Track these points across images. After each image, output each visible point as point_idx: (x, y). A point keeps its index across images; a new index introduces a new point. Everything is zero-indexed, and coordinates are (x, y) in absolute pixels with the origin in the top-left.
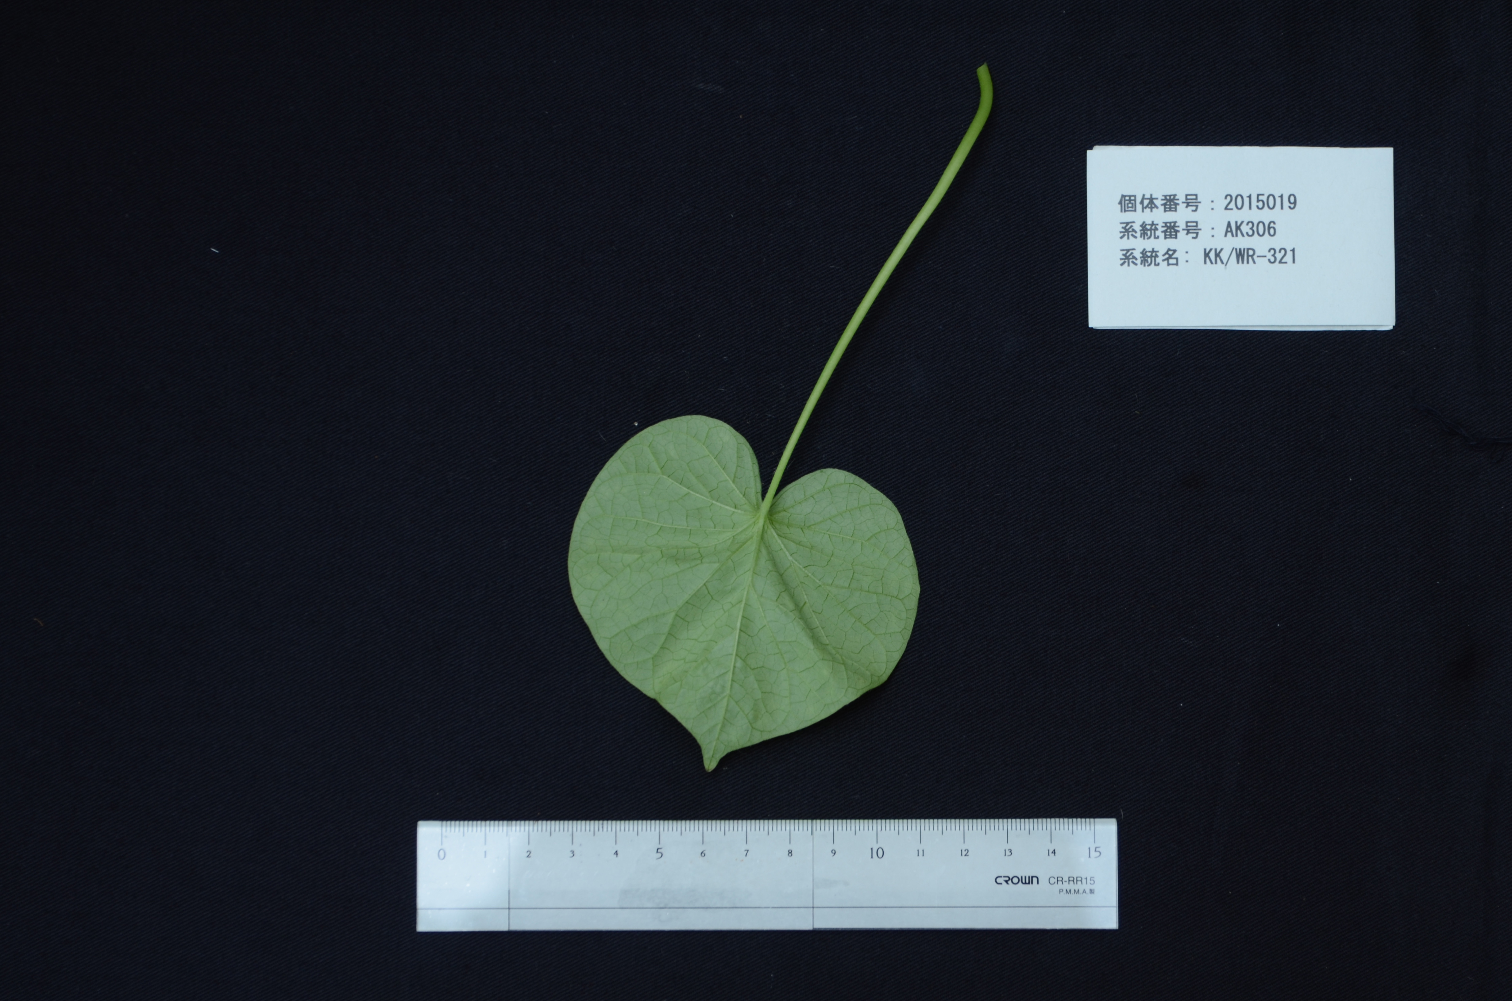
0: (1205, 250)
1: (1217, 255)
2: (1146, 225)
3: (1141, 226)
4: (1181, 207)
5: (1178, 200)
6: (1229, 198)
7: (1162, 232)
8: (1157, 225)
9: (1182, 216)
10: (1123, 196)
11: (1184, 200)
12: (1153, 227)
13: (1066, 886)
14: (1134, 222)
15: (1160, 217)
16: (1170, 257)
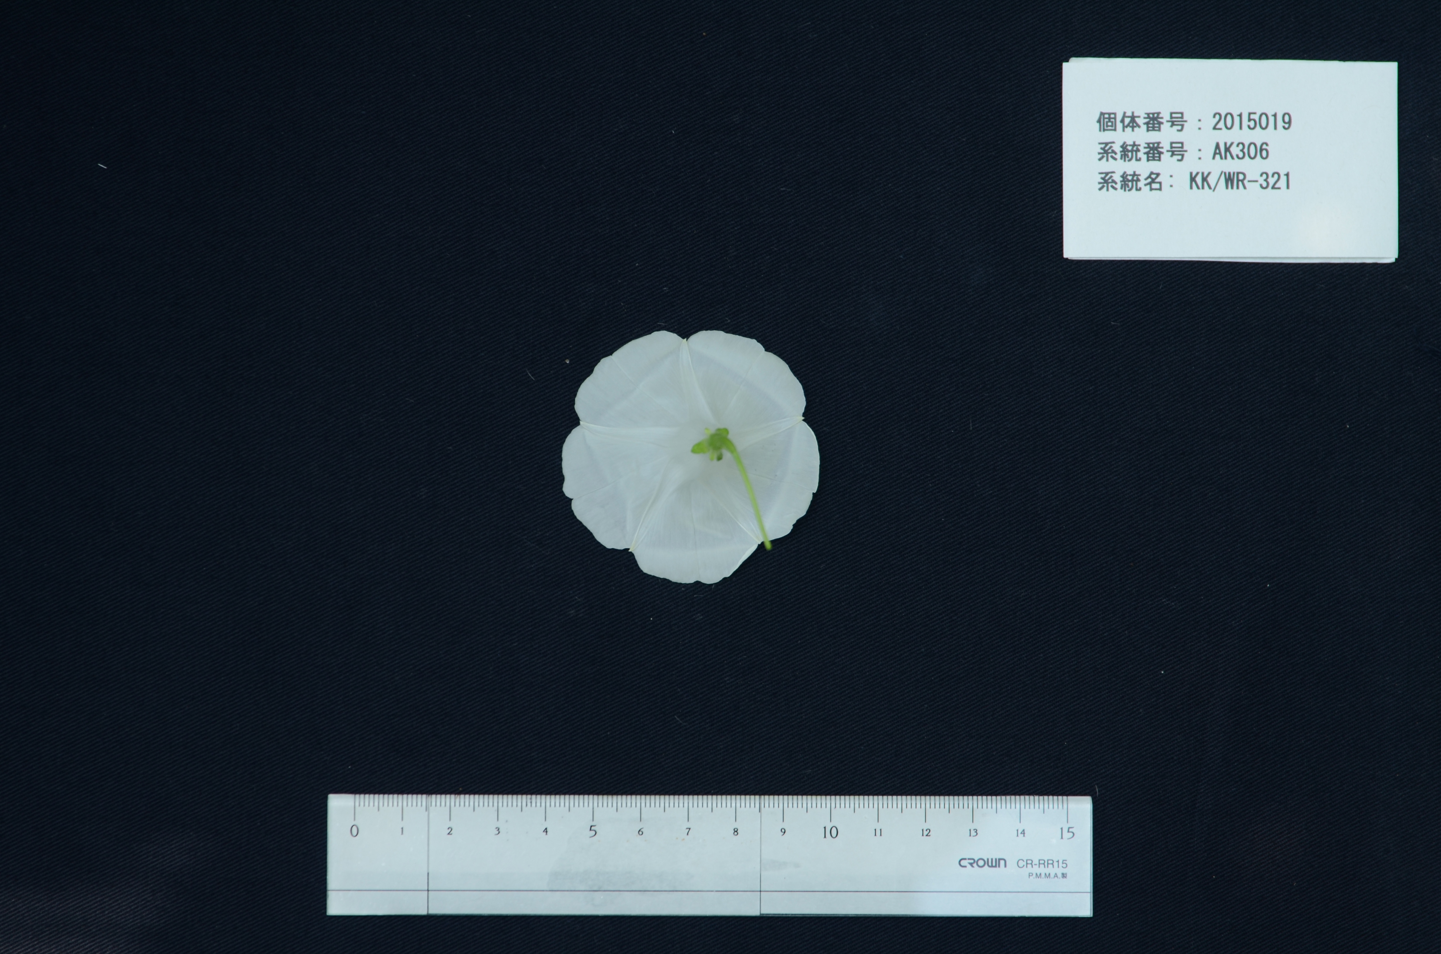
0: (1191, 174)
1: (1204, 179)
2: (1127, 145)
3: (1122, 147)
4: (1166, 126)
5: (1162, 118)
6: (1218, 117)
7: (1145, 153)
8: (1139, 145)
9: (1166, 136)
10: (1102, 114)
11: (1169, 119)
12: (1135, 148)
13: (1036, 870)
14: (1113, 143)
15: (1142, 136)
16: (1153, 181)
